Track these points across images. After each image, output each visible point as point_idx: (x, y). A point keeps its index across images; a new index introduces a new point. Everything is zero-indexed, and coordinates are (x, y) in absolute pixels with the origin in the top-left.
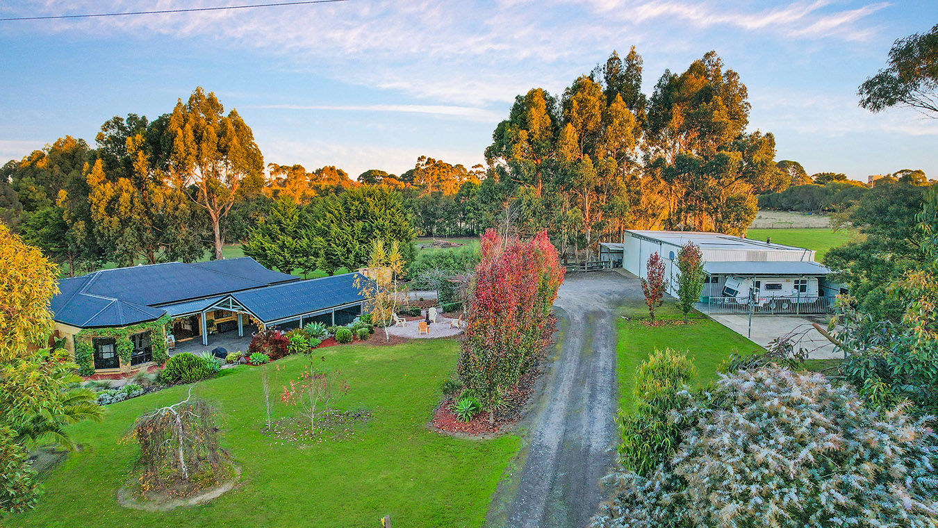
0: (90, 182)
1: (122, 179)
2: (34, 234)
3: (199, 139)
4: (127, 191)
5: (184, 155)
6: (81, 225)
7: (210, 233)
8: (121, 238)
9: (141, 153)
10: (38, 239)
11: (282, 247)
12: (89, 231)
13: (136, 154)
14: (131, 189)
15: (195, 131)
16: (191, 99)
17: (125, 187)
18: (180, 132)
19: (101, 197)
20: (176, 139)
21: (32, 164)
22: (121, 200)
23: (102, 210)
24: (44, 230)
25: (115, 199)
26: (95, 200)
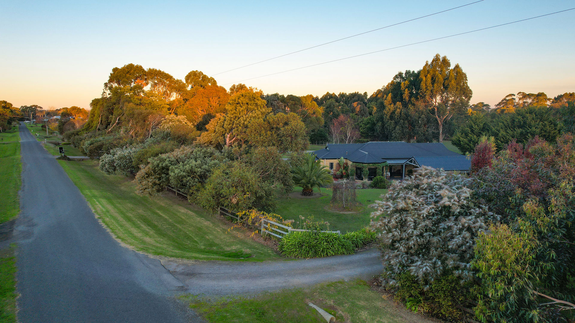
0: (385, 104)
1: (398, 103)
2: (364, 127)
3: (433, 80)
4: (399, 108)
5: (425, 90)
6: (380, 124)
8: (394, 131)
9: (406, 90)
10: (365, 129)
12: (383, 126)
13: (404, 90)
14: (401, 107)
15: (432, 78)
16: (433, 61)
17: (399, 106)
18: (424, 79)
19: (389, 111)
20: (422, 82)
21: (377, 96)
22: (396, 112)
23: (388, 117)
24: (368, 126)
25: (393, 112)
26: (386, 112)
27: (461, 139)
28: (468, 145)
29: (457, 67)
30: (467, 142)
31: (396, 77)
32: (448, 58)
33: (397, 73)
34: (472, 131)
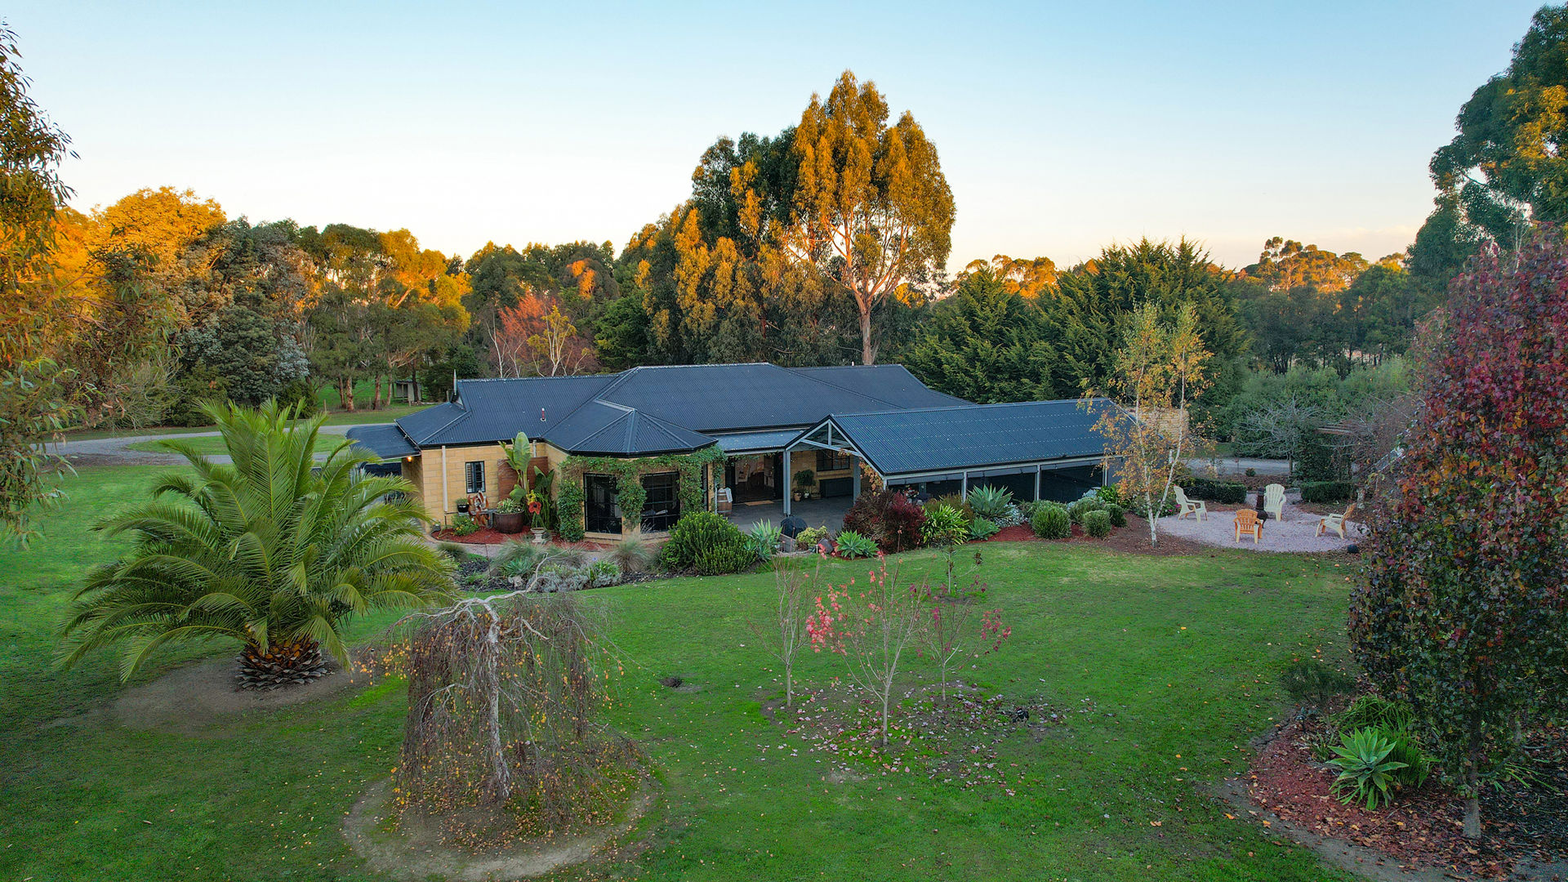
0: (678, 246)
1: (722, 240)
2: (610, 332)
3: (840, 161)
4: (728, 259)
5: (814, 191)
6: (664, 316)
7: (856, 337)
8: (715, 338)
9: (750, 193)
10: (614, 339)
11: (973, 359)
12: (674, 323)
13: (743, 196)
14: (734, 255)
15: (835, 152)
16: (833, 95)
17: (726, 253)
18: (810, 151)
19: (692, 269)
20: (804, 164)
22: (718, 273)
23: (691, 291)
24: (623, 327)
25: (710, 274)
26: (683, 274)
27: (944, 354)
28: (966, 372)
29: (906, 121)
30: (964, 365)
31: (710, 155)
32: (880, 89)
33: (713, 142)
34: (975, 328)
